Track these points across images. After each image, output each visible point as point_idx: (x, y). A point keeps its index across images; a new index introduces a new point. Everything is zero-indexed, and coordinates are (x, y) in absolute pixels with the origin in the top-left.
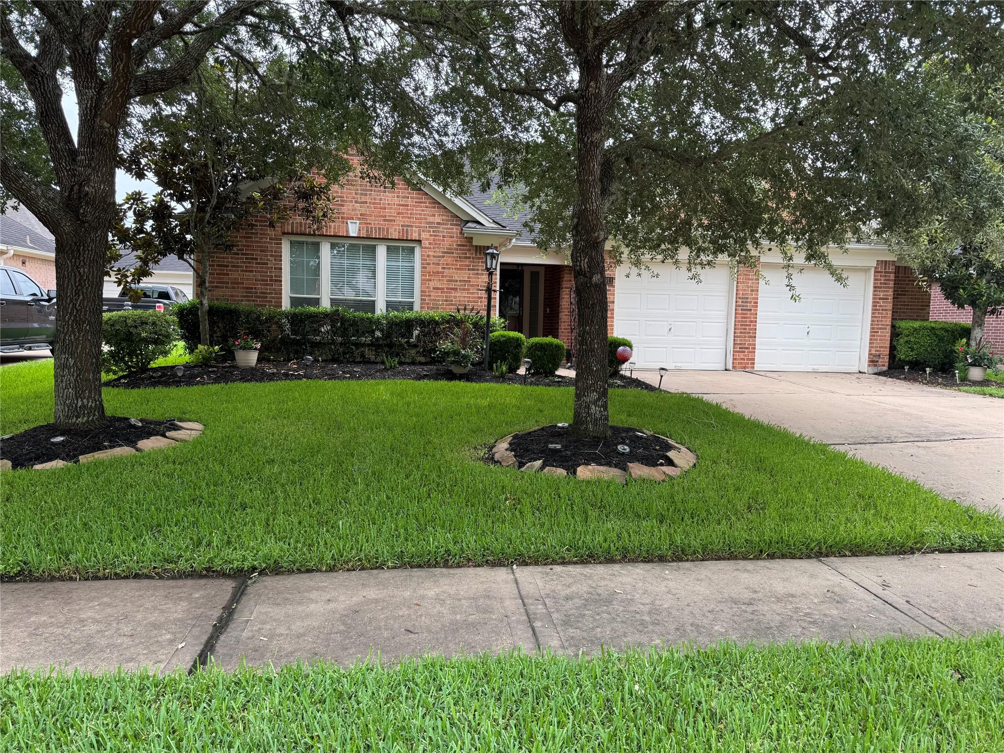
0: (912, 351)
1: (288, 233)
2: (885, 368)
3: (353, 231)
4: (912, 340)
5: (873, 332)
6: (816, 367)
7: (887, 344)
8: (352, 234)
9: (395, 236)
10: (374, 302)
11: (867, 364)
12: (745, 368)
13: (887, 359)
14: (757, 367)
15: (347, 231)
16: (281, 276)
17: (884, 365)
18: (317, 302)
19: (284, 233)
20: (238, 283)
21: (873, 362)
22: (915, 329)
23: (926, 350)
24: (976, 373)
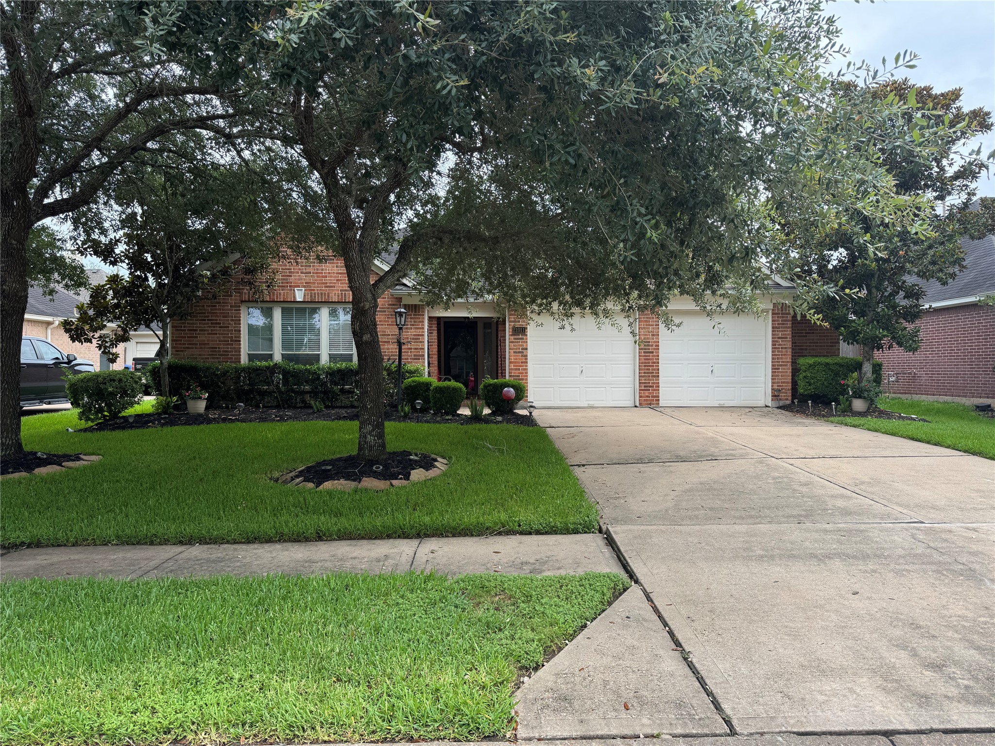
0: (810, 385)
1: (245, 301)
2: (788, 402)
3: (299, 296)
4: (809, 375)
5: (774, 368)
6: (722, 402)
7: (789, 379)
8: (298, 299)
9: (335, 299)
10: (319, 355)
11: (770, 398)
12: (650, 404)
13: (789, 393)
14: (662, 403)
15: (295, 297)
16: (240, 337)
17: (787, 399)
18: (270, 357)
19: (242, 301)
20: (205, 344)
21: (775, 397)
22: (810, 366)
23: (823, 384)
24: (858, 405)
